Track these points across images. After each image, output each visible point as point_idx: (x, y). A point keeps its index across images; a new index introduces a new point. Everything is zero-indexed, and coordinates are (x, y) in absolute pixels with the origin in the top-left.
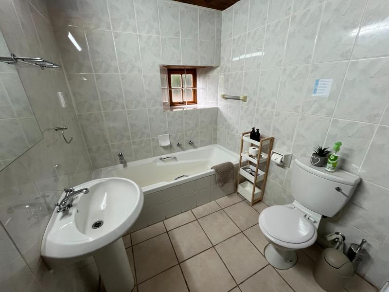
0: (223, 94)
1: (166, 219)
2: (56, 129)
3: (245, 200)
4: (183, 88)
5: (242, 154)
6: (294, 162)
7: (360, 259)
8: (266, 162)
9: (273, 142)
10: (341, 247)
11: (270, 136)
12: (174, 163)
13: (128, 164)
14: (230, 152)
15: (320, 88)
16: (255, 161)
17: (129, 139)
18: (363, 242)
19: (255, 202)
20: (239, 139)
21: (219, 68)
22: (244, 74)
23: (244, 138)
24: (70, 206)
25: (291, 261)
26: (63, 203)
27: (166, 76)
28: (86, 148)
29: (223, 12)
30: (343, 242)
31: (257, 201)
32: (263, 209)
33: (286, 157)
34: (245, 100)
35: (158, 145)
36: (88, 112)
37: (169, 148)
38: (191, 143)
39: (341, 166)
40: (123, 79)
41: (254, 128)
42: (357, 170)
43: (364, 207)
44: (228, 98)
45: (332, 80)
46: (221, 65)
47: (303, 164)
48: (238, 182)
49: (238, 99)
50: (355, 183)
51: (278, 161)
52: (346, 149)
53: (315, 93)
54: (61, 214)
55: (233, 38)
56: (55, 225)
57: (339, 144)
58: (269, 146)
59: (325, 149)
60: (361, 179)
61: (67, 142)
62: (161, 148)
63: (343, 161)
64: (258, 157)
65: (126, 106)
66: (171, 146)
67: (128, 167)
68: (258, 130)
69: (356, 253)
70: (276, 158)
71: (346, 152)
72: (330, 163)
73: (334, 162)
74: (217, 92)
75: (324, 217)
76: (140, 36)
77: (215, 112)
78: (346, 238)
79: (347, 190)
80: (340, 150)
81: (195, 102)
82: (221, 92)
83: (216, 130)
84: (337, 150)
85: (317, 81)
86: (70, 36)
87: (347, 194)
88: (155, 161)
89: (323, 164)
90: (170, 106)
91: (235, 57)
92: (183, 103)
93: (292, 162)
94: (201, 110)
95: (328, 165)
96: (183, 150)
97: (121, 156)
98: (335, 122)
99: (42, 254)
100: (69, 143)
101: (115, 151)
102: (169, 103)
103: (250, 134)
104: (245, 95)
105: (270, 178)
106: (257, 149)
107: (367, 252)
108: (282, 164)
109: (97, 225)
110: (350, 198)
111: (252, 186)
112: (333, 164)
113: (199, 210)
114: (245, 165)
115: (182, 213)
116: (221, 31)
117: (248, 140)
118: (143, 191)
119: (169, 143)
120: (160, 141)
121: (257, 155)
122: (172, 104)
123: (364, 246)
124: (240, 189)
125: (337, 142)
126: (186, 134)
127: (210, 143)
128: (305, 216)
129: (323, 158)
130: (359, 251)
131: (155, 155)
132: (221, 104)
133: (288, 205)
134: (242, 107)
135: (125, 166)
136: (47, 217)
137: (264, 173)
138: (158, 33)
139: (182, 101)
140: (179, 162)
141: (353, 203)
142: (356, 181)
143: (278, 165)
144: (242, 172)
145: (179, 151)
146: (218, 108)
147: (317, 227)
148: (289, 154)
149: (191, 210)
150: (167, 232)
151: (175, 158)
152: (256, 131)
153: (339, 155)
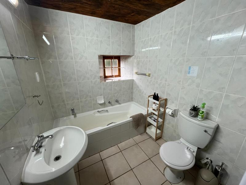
0: (136, 71)
1: (101, 151)
2: (33, 97)
3: (151, 137)
4: (112, 67)
5: (149, 109)
6: (180, 114)
7: (222, 175)
8: (163, 113)
9: (167, 101)
10: (210, 168)
11: (165, 98)
12: (106, 114)
13: (77, 115)
14: (141, 106)
15: (192, 71)
16: (156, 113)
17: (78, 99)
18: (223, 164)
19: (157, 139)
20: (146, 98)
21: (134, 56)
22: (148, 61)
23: (149, 99)
24: (40, 147)
25: (180, 178)
26: (37, 145)
27: (102, 60)
28: (51, 105)
29: (136, 26)
30: (211, 164)
31: (159, 138)
32: (162, 144)
33: (175, 111)
34: (149, 75)
35: (97, 103)
36: (53, 83)
37: (103, 105)
38: (117, 101)
39: (206, 117)
40: (76, 63)
41: (155, 93)
42: (216, 119)
43: (221, 142)
44: (139, 74)
45: (198, 67)
46: (135, 55)
47: (184, 115)
48: (147, 126)
49: (145, 75)
50: (215, 128)
51: (170, 113)
52: (208, 107)
53: (189, 74)
54: (35, 152)
55: (141, 40)
56: (31, 160)
57: (204, 104)
58: (164, 104)
59: (196, 107)
60: (218, 125)
61: (40, 105)
62: (98, 104)
63: (208, 114)
64: (158, 110)
65: (77, 79)
66: (104, 103)
67: (77, 117)
68: (157, 94)
69: (219, 171)
70: (169, 111)
71: (208, 108)
72: (200, 115)
73: (202, 115)
74: (133, 70)
75: (198, 148)
76: (87, 39)
77: (132, 82)
78: (213, 162)
79: (211, 132)
80: (205, 108)
81: (119, 76)
82: (135, 70)
83: (132, 93)
84: (203, 107)
85: (190, 67)
86: (44, 37)
87: (211, 134)
88: (94, 113)
89: (196, 116)
90: (104, 78)
91: (143, 49)
92: (112, 76)
93: (178, 113)
94: (123, 81)
95: (199, 116)
96: (112, 105)
97: (73, 110)
98: (201, 91)
99: (22, 181)
100: (41, 105)
101: (69, 107)
102: (104, 76)
103: (153, 96)
104: (149, 73)
105: (166, 123)
106: (157, 106)
107: (225, 171)
108: (172, 115)
109: (57, 158)
110: (213, 136)
111: (156, 128)
112: (201, 116)
113: (122, 145)
114: (150, 115)
115: (111, 147)
116: (134, 36)
117: (151, 100)
118: (87, 133)
119: (103, 102)
120: (97, 101)
121: (158, 109)
122: (106, 77)
123: (223, 166)
124: (148, 130)
125: (203, 103)
126: (114, 96)
127: (129, 101)
128: (188, 148)
129: (196, 112)
130: (221, 169)
131: (94, 109)
132: (135, 77)
133: (177, 141)
134: (148, 80)
135: (75, 116)
136: (26, 155)
137: (162, 120)
138: (97, 37)
139: (111, 75)
140: (110, 113)
141: (215, 140)
142: (215, 126)
143: (170, 115)
144: (149, 120)
145: (109, 106)
146: (133, 80)
147: (195, 155)
148: (176, 108)
149: (117, 145)
150: (102, 160)
151: (107, 111)
152: (156, 95)
153: (204, 111)
